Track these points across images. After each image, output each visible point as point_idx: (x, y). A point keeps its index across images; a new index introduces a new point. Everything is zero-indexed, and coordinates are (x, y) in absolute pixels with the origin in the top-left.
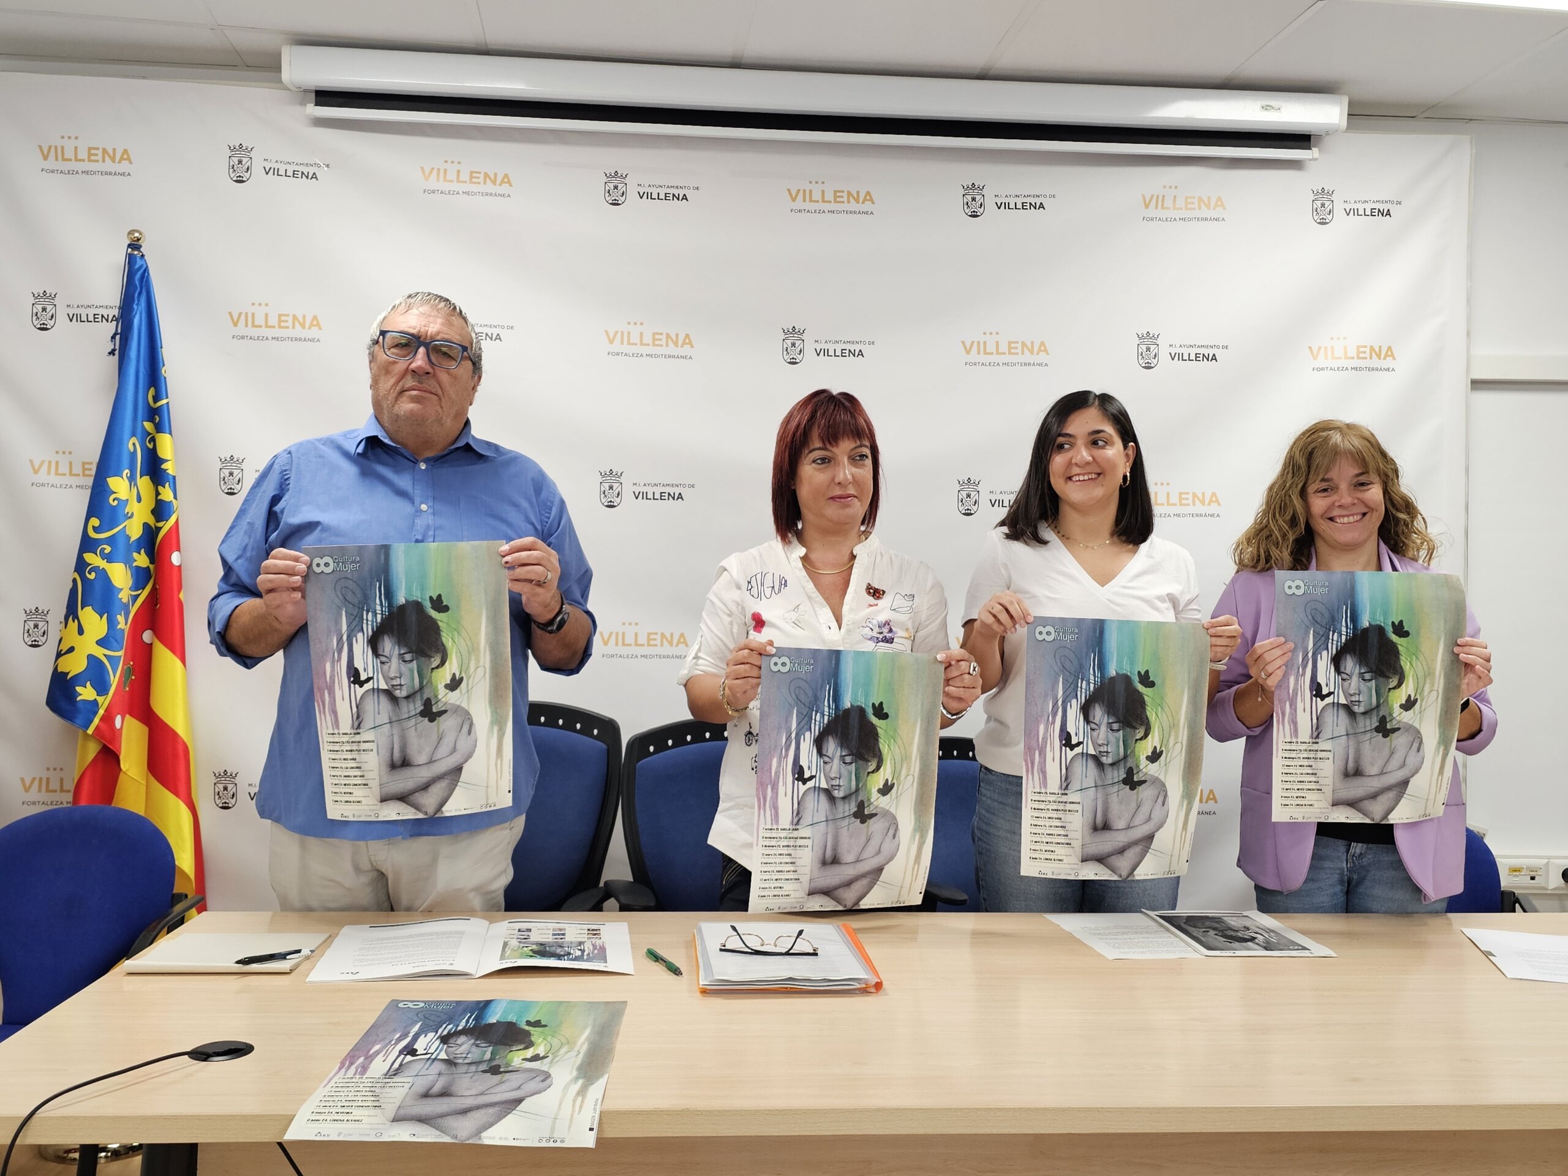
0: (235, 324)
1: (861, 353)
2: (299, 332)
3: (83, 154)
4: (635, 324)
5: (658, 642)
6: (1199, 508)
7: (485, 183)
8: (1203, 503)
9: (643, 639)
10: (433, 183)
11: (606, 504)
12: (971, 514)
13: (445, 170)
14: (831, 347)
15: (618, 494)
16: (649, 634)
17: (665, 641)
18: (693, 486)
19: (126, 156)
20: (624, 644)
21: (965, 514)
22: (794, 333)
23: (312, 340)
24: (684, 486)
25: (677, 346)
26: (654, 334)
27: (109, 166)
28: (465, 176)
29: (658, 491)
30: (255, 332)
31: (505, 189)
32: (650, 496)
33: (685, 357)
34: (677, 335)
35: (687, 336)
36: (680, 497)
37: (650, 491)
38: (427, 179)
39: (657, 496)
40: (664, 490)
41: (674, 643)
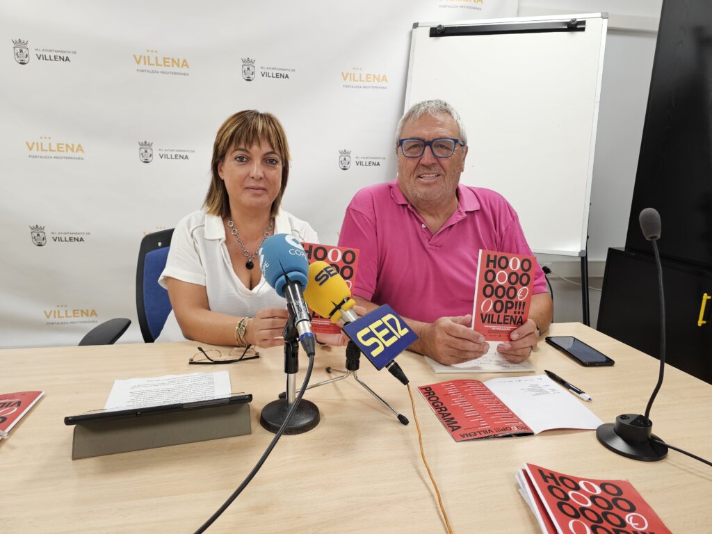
5: (65, 149)
6: (376, 84)
8: (378, 80)
9: (54, 147)
11: (20, 62)
12: (250, 80)
15: (27, 56)
16: (58, 144)
18: (75, 52)
20: (42, 150)
21: (247, 80)
24: (69, 52)
29: (53, 55)
32: (48, 58)
36: (67, 59)
37: (47, 54)
39: (52, 58)
40: (56, 54)
41: (75, 150)
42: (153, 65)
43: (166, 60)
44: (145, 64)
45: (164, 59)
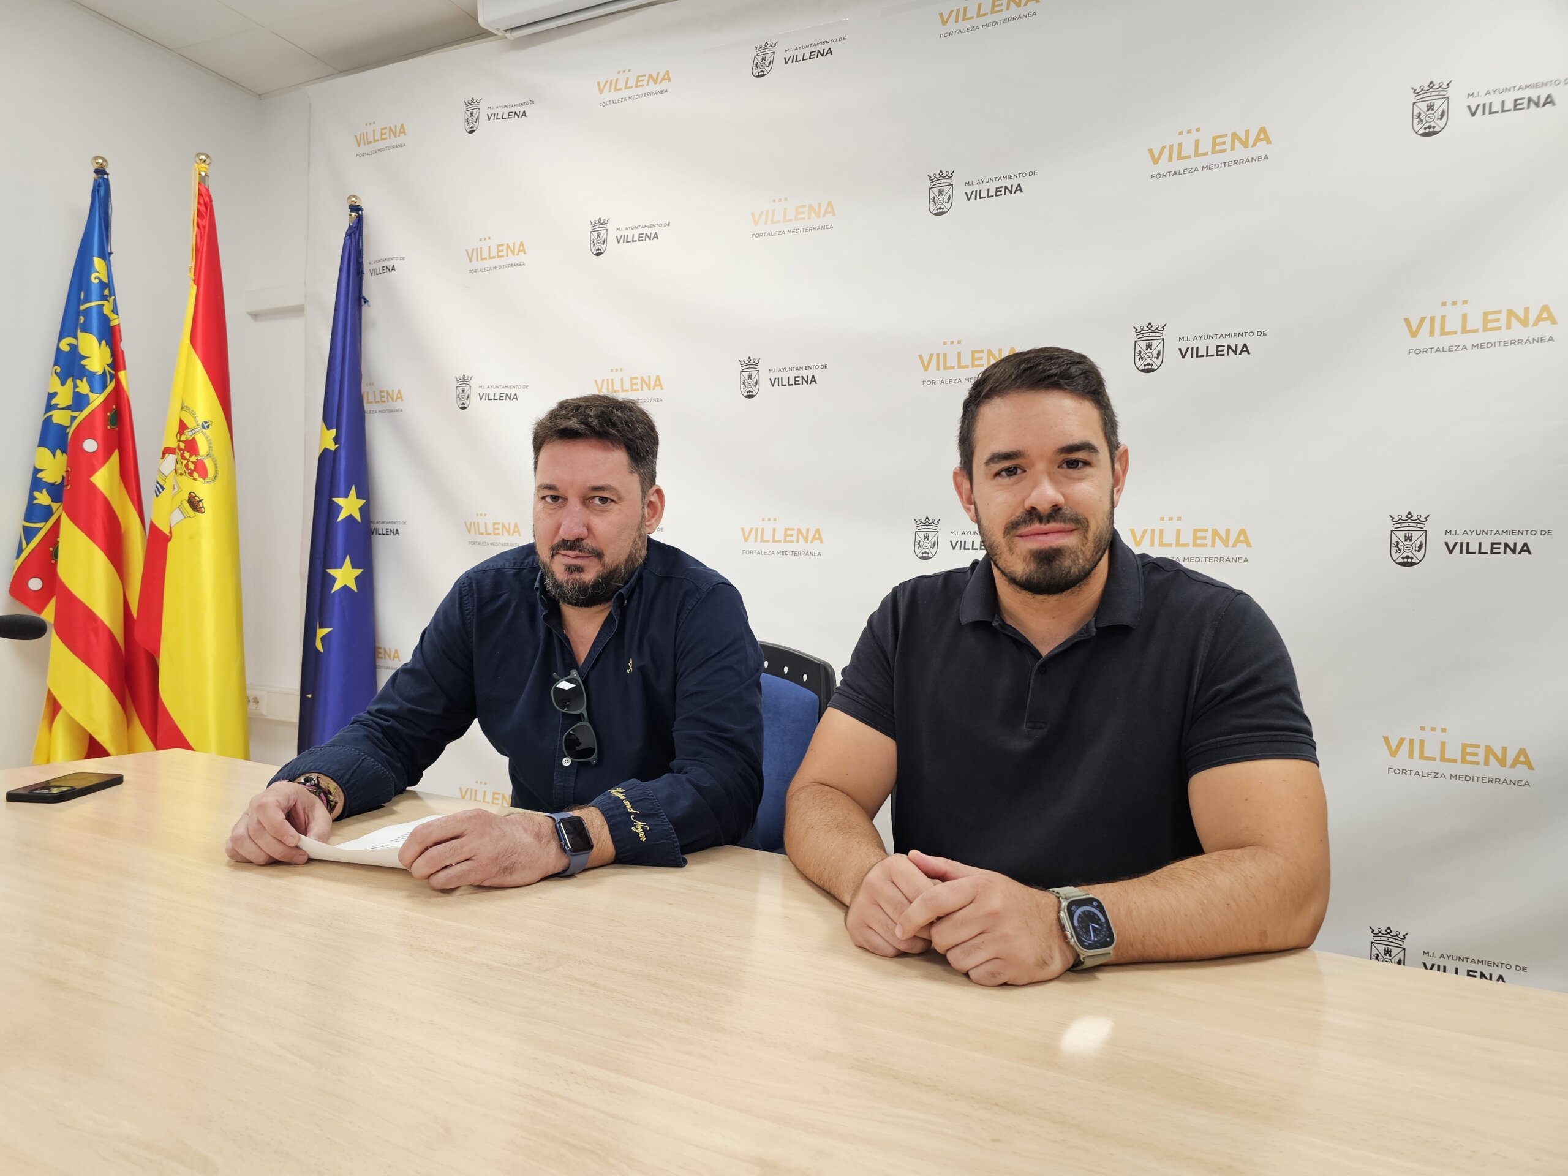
0: (471, 260)
1: (1019, 188)
2: (512, 259)
3: (378, 136)
4: (780, 200)
5: (795, 538)
6: (1517, 332)
7: (648, 84)
8: (1524, 324)
9: (780, 535)
10: (607, 96)
11: (746, 394)
12: (1152, 370)
13: (617, 80)
14: (984, 187)
15: (757, 383)
16: (786, 530)
17: (800, 537)
18: (825, 367)
19: (403, 131)
20: (762, 541)
21: (1144, 371)
22: (941, 180)
23: (519, 265)
24: (817, 367)
25: (819, 217)
26: (797, 208)
27: (393, 141)
28: (631, 83)
29: (792, 375)
30: (482, 265)
31: (665, 85)
32: (785, 382)
33: (826, 228)
34: (820, 204)
35: (830, 204)
36: (814, 380)
37: (784, 375)
38: (601, 92)
39: (792, 381)
40: (797, 373)
41: (810, 540)
42: (953, 368)
43: (977, 355)
44: (938, 368)
45: (974, 353)
